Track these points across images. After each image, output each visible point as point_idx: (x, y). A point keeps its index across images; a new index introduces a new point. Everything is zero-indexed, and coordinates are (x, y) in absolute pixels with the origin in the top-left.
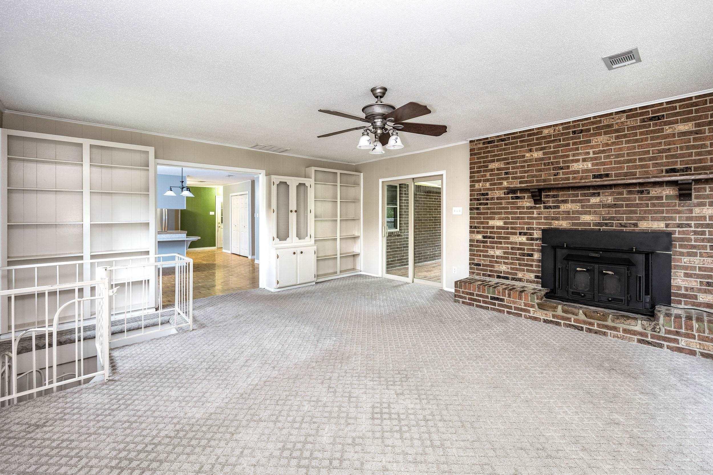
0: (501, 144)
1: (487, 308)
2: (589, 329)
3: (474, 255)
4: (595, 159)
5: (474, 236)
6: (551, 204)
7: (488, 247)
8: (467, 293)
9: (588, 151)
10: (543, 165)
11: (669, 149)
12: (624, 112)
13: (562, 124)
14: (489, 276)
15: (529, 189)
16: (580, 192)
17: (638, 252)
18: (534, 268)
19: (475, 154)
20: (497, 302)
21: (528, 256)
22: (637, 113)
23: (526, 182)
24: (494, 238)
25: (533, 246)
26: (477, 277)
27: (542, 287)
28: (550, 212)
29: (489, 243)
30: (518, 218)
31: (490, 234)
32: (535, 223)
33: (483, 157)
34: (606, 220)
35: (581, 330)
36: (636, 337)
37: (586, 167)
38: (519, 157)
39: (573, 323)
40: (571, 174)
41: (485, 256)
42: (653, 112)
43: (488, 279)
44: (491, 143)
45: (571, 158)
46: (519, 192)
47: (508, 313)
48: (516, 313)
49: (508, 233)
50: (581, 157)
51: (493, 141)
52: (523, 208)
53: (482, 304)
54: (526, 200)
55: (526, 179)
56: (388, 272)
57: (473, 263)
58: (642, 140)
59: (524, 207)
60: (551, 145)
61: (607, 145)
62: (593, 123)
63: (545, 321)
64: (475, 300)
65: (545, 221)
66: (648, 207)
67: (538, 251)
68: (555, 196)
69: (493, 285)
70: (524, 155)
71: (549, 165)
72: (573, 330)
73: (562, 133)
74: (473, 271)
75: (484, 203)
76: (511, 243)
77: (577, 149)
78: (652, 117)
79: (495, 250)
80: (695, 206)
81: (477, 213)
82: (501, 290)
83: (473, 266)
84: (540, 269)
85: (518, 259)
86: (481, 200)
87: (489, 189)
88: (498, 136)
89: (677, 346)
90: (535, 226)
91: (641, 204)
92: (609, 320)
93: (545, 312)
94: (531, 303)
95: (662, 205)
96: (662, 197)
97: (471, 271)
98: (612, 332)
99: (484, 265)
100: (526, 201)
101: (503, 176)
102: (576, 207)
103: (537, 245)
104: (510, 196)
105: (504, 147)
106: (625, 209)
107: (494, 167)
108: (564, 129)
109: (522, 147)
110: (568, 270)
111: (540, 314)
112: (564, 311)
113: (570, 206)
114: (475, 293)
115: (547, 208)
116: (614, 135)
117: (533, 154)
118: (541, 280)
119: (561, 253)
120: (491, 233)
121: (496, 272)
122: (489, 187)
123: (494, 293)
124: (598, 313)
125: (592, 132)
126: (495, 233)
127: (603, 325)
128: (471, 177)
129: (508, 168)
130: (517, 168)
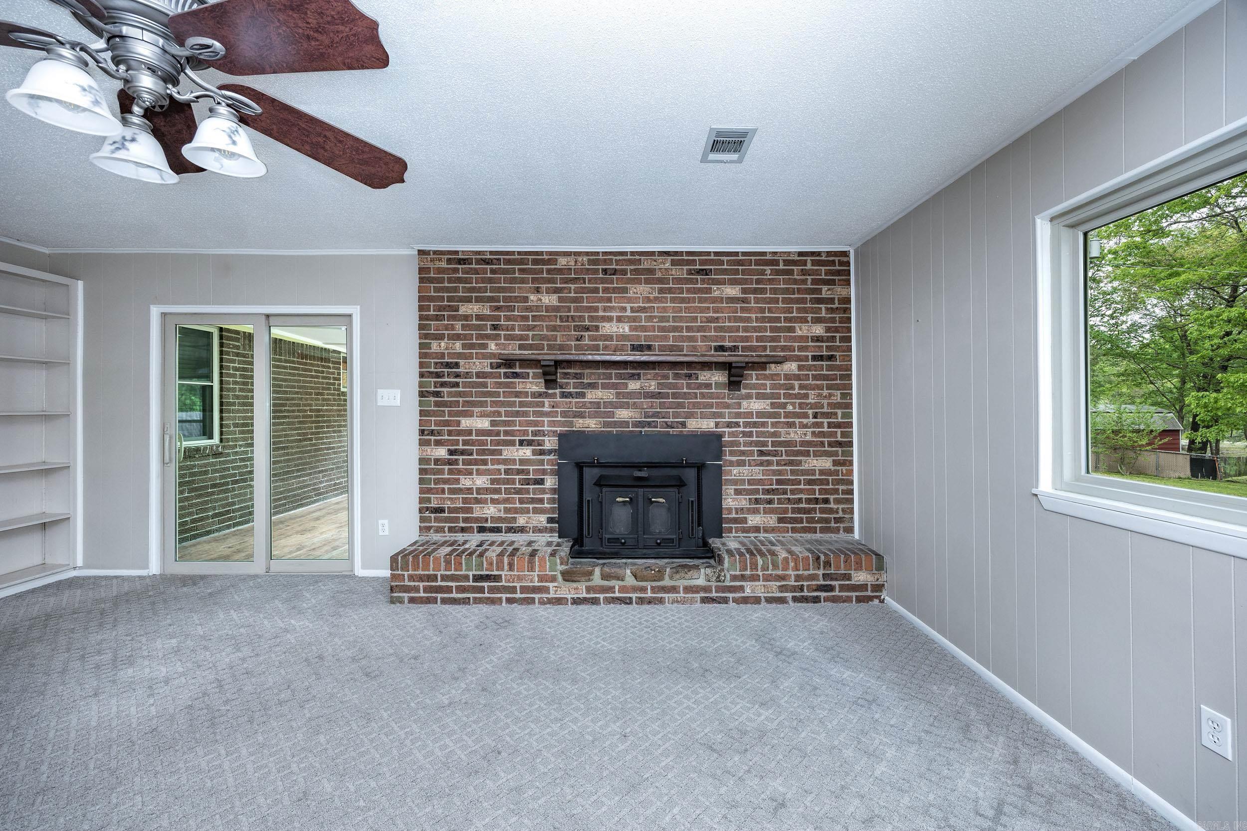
0: (484, 268)
1: (466, 601)
2: (640, 598)
3: (429, 491)
4: (634, 319)
5: (429, 450)
6: (572, 390)
7: (459, 472)
8: (421, 578)
9: (624, 305)
10: (558, 320)
11: (717, 318)
12: (667, 253)
13: (587, 254)
14: (463, 530)
15: (539, 361)
16: (614, 371)
17: (689, 466)
18: (546, 505)
19: (431, 280)
20: (486, 584)
21: (535, 484)
22: (683, 259)
23: (531, 347)
24: (471, 454)
25: (544, 465)
26: (437, 537)
27: (560, 537)
28: (570, 402)
29: (461, 464)
30: (517, 414)
31: (463, 445)
32: (546, 422)
33: (448, 290)
34: (649, 417)
35: (629, 604)
36: (698, 595)
37: (621, 330)
38: (519, 299)
39: (617, 595)
40: (600, 340)
41: (452, 491)
42: (702, 263)
43: (460, 537)
44: (465, 264)
45: (601, 314)
46: (517, 364)
47: (510, 601)
48: (525, 599)
49: (498, 443)
50: (614, 314)
51: (467, 259)
52: (526, 394)
53: (455, 595)
54: (531, 380)
55: (531, 342)
56: (182, 556)
57: (427, 509)
58: (688, 300)
59: (527, 392)
60: (570, 285)
61: (648, 300)
62: (631, 262)
63: (576, 602)
64: (439, 589)
65: (563, 419)
66: (696, 398)
67: (553, 472)
68: (578, 376)
69: (475, 551)
70: (527, 297)
71: (568, 321)
72: (618, 606)
73: (588, 269)
74: (428, 525)
75: (450, 382)
76: (505, 462)
77: (609, 300)
78: (700, 269)
79: (475, 476)
80: (743, 399)
81: (435, 402)
82: (495, 559)
83: (427, 514)
84: (556, 506)
85: (518, 491)
86: (444, 375)
87: (460, 355)
88: (478, 253)
89: (743, 595)
90: (546, 428)
91: (689, 393)
92: (667, 577)
93: (575, 585)
94: (550, 573)
95: (711, 396)
96: (711, 384)
97: (423, 525)
98: (670, 595)
99: (451, 510)
100: (530, 383)
101: (489, 332)
102: (608, 395)
103: (549, 462)
104: (502, 371)
105: (489, 275)
106: (671, 400)
107: (469, 312)
108: (590, 262)
109: (523, 281)
110: (601, 503)
111: (567, 591)
112: (604, 577)
113: (600, 394)
114: (439, 573)
115: (566, 397)
116: (656, 286)
117: (542, 298)
118: (557, 525)
119: (591, 474)
120: (465, 443)
121: (477, 520)
122: (461, 351)
123: (480, 566)
124: (652, 570)
125: (629, 276)
126: (473, 443)
127: (658, 587)
128: (421, 327)
129: (498, 318)
130: (514, 319)
